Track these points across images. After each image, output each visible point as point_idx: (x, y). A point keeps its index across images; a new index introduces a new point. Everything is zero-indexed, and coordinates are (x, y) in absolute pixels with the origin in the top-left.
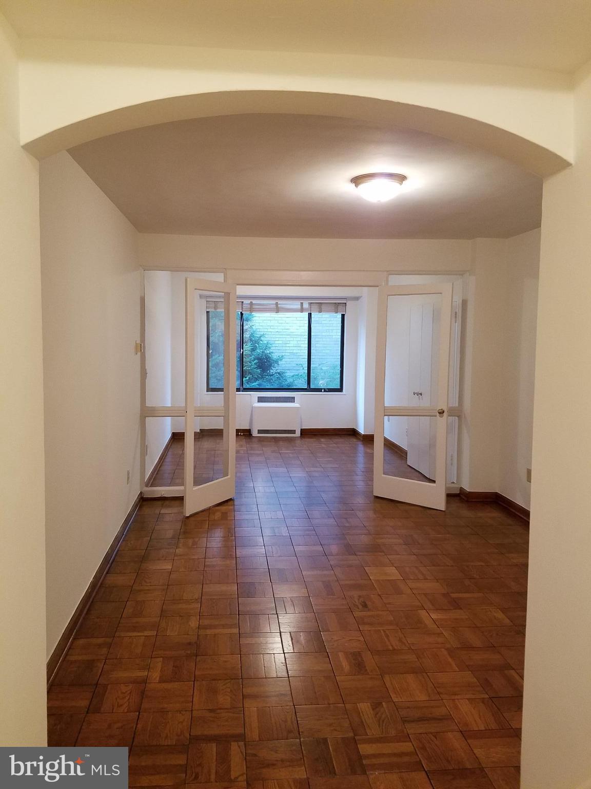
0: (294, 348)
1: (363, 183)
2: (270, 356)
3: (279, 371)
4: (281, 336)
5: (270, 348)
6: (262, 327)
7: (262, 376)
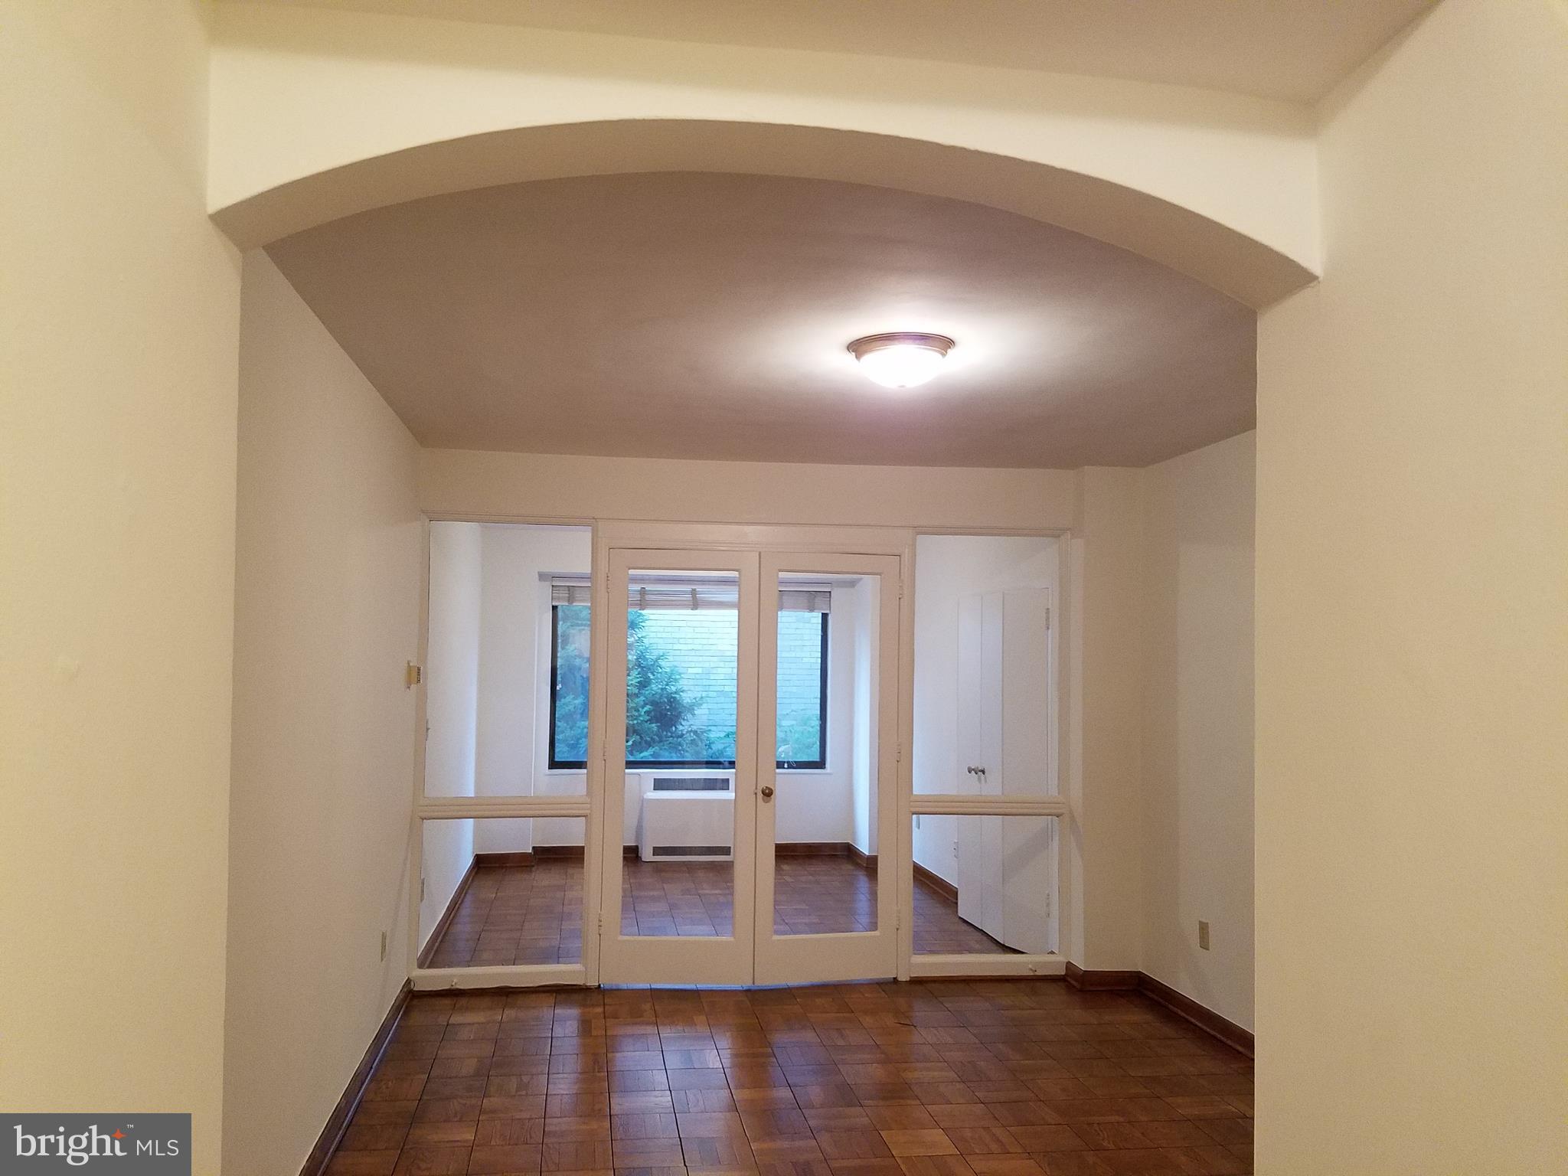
0: (724, 682)
1: (871, 351)
2: (677, 696)
3: (694, 728)
4: (701, 659)
5: (676, 680)
6: (661, 641)
7: (660, 737)
